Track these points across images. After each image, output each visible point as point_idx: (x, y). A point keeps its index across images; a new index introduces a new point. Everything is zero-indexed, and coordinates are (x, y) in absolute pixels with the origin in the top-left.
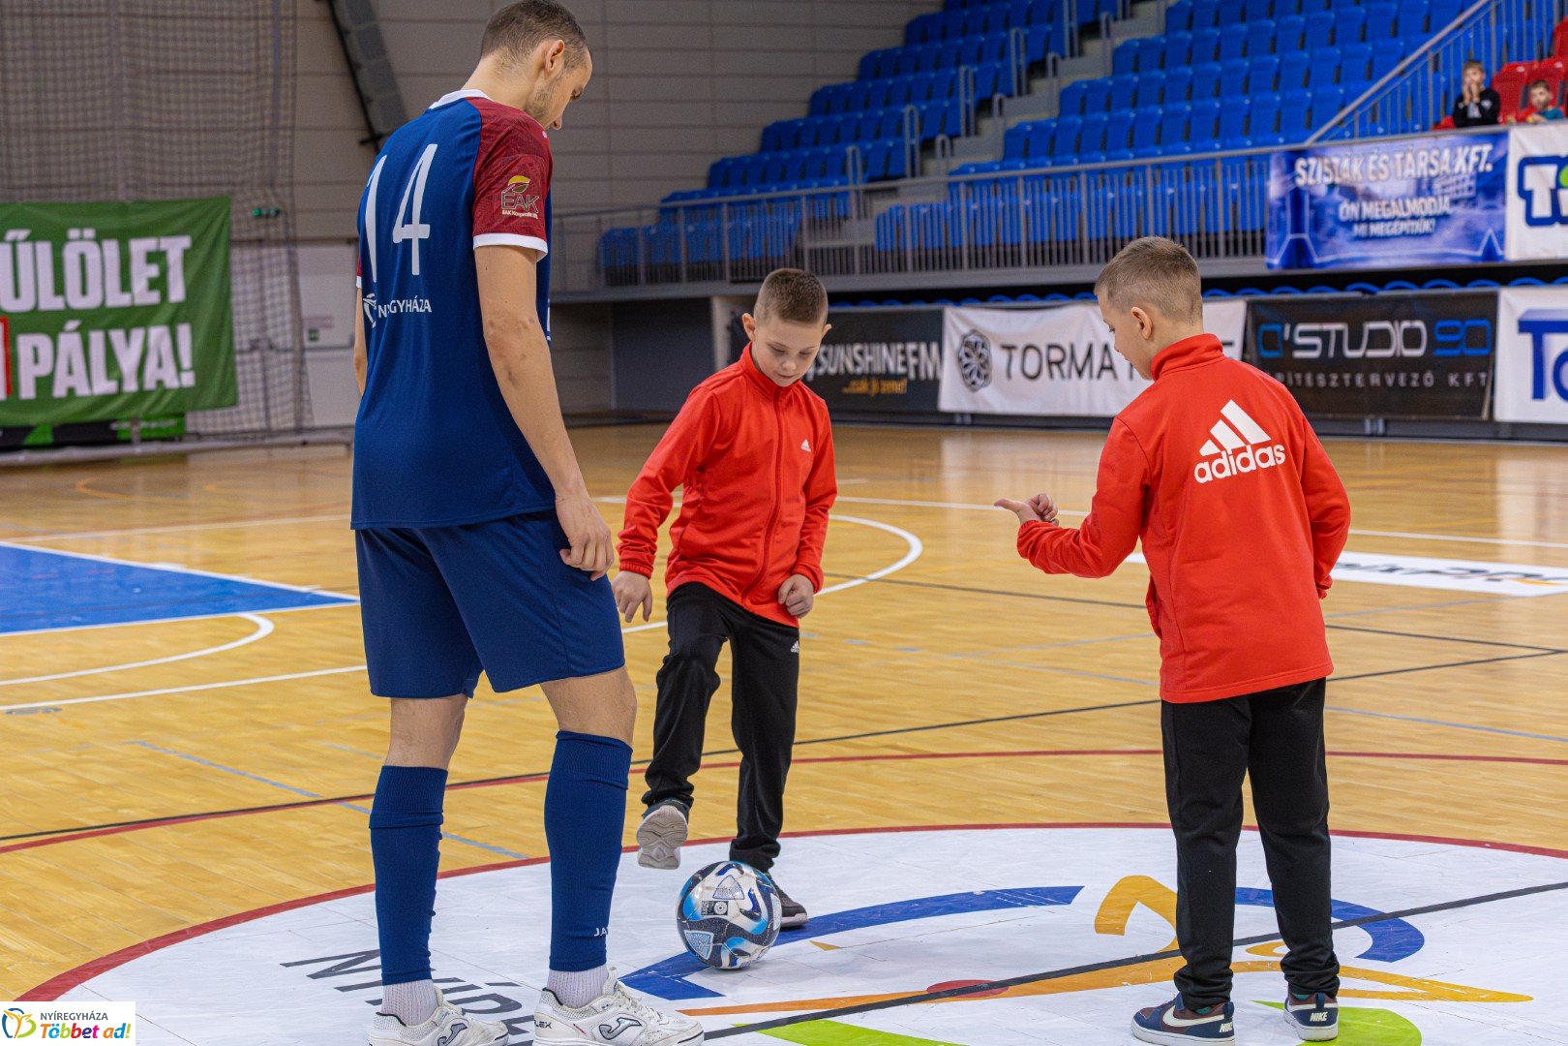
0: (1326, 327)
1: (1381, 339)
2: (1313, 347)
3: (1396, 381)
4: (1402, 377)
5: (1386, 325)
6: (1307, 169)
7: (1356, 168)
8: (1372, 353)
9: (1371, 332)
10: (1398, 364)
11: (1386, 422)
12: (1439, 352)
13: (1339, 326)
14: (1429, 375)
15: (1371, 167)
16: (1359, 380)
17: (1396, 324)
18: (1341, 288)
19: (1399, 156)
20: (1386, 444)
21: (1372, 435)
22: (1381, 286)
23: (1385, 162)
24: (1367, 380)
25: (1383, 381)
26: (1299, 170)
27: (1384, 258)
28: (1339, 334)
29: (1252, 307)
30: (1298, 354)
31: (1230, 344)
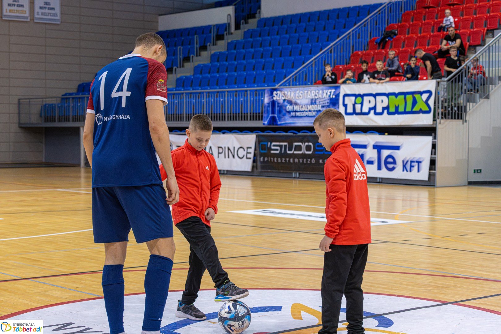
0: (281, 144)
1: (299, 148)
2: (277, 150)
3: (303, 161)
4: (305, 160)
5: (300, 144)
6: (277, 94)
7: (292, 95)
8: (295, 152)
9: (296, 146)
10: (304, 156)
11: (299, 174)
12: (317, 153)
13: (286, 144)
14: (313, 160)
15: (297, 95)
16: (291, 160)
17: (304, 143)
18: (287, 132)
19: (306, 92)
20: (299, 181)
21: (294, 178)
22: (299, 132)
23: (301, 93)
24: (294, 160)
25: (299, 161)
26: (274, 95)
27: (301, 123)
28: (285, 146)
29: (258, 136)
30: (272, 152)
31: (251, 148)
